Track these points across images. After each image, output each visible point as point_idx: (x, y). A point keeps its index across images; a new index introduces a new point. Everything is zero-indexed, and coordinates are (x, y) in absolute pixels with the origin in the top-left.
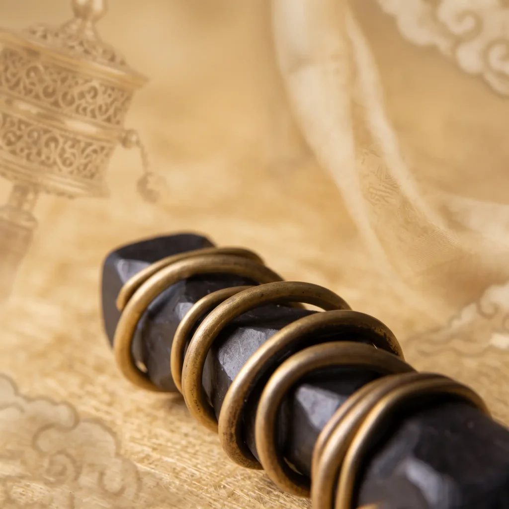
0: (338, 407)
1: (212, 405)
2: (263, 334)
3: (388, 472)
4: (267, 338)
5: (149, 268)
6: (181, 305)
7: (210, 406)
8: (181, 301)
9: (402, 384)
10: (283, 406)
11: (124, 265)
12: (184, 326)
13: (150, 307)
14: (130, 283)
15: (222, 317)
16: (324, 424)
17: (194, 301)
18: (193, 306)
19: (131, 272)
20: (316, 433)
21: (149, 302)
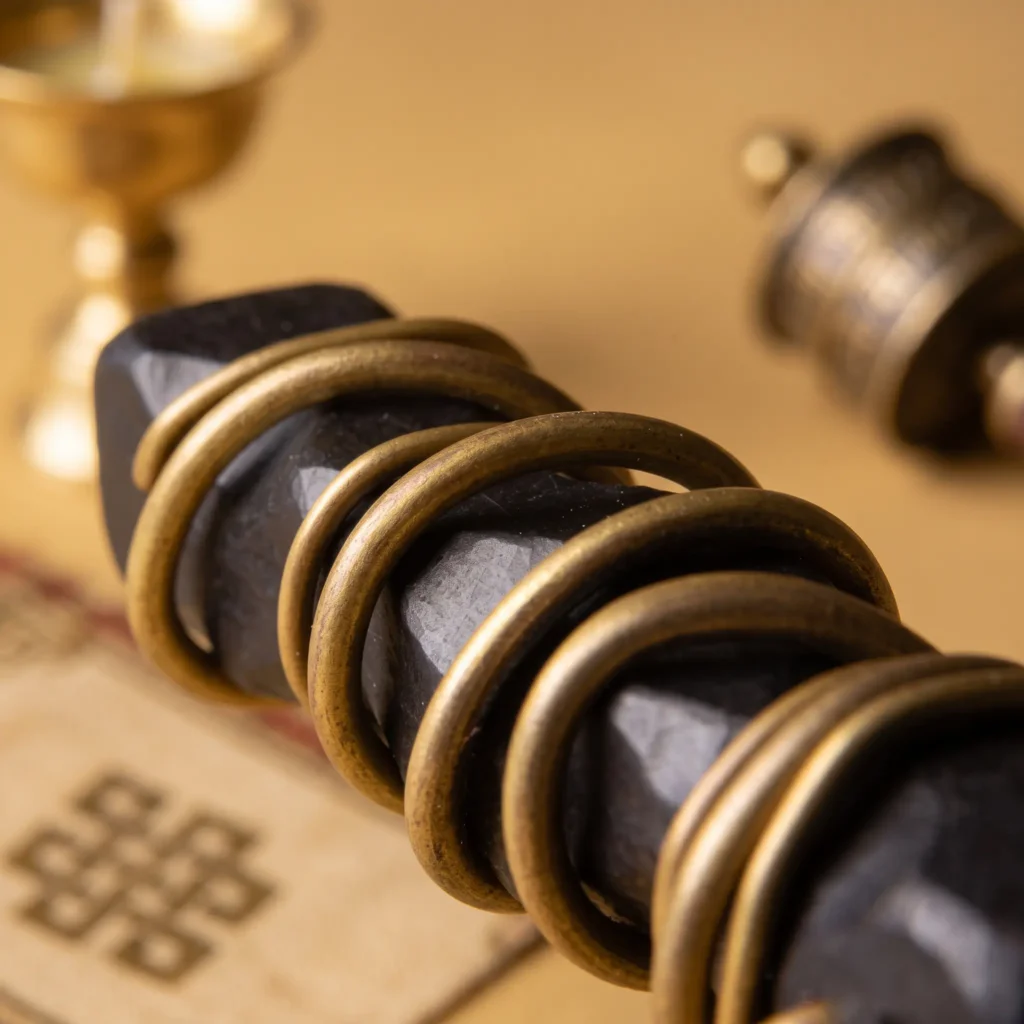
0: (725, 745)
1: (386, 743)
2: (525, 552)
3: (854, 917)
4: (536, 562)
5: (219, 377)
6: (306, 474)
7: (382, 744)
8: (305, 464)
9: (891, 685)
10: (578, 746)
11: (152, 366)
12: (311, 531)
13: (223, 479)
14: (168, 416)
15: (415, 506)
16: (686, 789)
17: (340, 465)
18: (337, 476)
19: (171, 385)
20: (667, 814)
21: (218, 467)
